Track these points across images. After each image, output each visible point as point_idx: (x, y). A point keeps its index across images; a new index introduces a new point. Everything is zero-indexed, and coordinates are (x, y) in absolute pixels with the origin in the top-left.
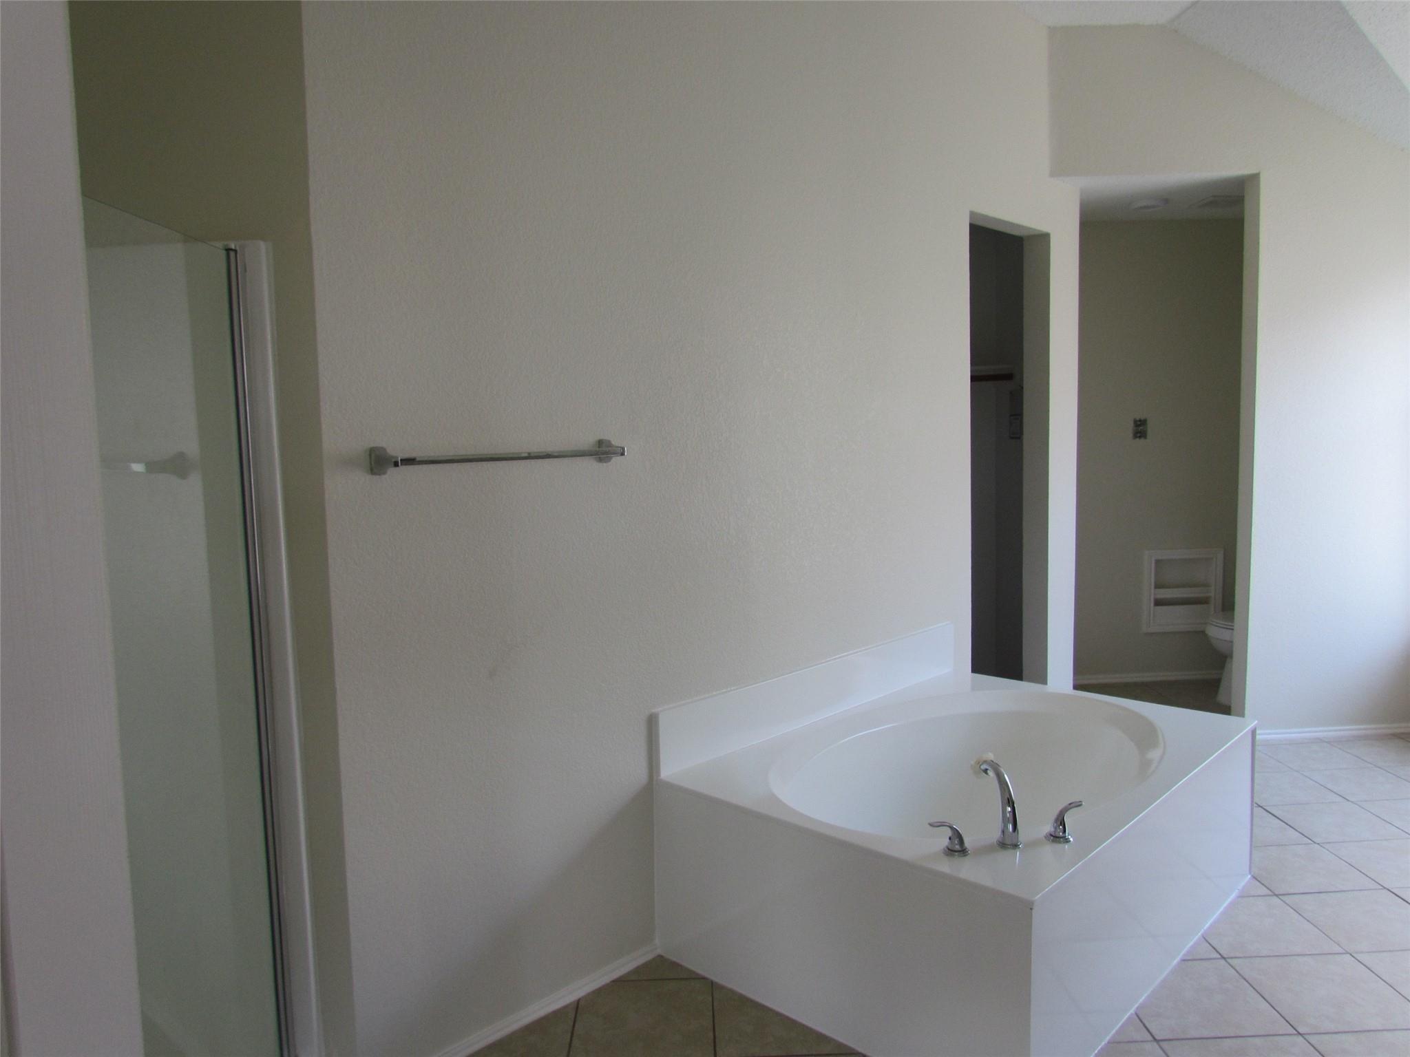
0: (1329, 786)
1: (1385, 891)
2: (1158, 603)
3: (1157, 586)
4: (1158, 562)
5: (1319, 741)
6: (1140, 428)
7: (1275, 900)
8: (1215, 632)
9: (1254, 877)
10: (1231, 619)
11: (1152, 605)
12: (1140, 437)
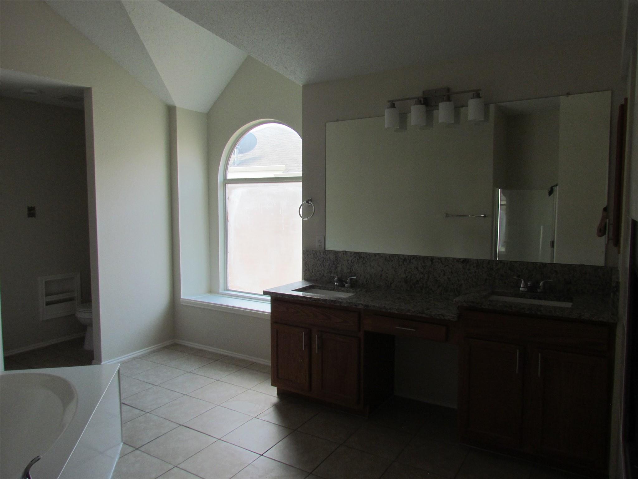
0: (146, 380)
1: (181, 426)
2: (48, 304)
3: (47, 295)
4: (46, 283)
5: (134, 359)
6: (31, 212)
7: (138, 452)
8: (82, 315)
9: (124, 443)
10: (90, 307)
11: (45, 305)
12: (32, 216)
